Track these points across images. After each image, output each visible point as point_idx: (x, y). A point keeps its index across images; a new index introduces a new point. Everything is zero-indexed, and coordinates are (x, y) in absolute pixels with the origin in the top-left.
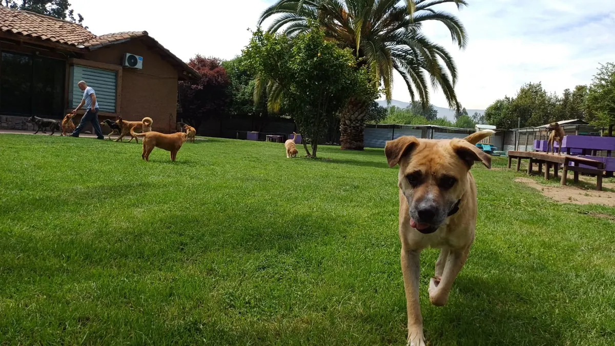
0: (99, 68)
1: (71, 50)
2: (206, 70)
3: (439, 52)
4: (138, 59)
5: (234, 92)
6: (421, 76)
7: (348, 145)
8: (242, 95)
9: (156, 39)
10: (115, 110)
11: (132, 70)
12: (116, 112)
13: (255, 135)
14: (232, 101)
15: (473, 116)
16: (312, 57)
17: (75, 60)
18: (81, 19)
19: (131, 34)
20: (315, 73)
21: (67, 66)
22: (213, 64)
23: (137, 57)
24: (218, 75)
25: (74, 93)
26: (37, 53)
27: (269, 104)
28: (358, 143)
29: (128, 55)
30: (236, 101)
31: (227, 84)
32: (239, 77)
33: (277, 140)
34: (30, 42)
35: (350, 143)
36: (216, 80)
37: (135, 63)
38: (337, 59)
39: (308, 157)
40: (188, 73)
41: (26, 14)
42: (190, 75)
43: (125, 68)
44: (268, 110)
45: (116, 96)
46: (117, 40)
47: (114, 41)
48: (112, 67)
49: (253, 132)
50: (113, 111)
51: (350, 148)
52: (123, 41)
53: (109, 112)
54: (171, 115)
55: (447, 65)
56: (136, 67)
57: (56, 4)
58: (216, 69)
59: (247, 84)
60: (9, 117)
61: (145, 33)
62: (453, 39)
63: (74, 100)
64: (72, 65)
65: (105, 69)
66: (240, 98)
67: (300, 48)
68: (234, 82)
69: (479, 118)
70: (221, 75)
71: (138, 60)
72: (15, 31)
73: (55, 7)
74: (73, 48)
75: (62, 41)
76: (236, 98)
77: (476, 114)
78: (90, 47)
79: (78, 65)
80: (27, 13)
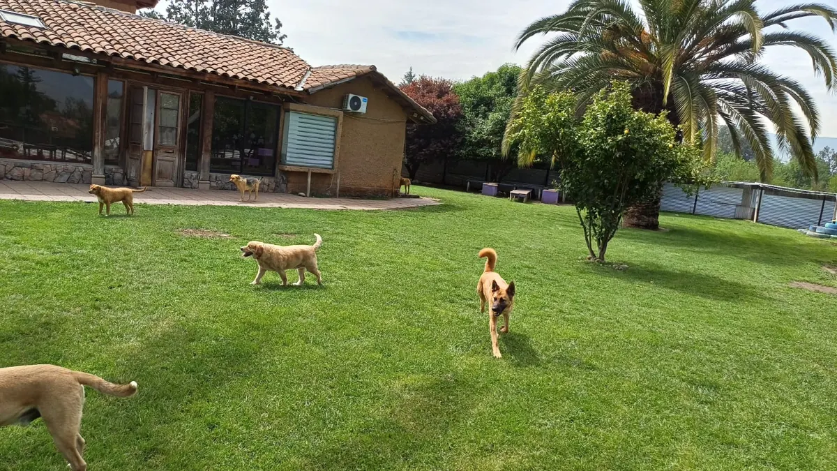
0: (317, 114)
1: (289, 94)
2: (432, 99)
3: (790, 89)
4: (361, 100)
5: (467, 129)
6: (762, 131)
7: (634, 221)
8: (479, 133)
9: (385, 75)
10: (333, 165)
11: (354, 115)
12: (333, 168)
13: (494, 188)
14: (464, 140)
15: (821, 152)
16: (616, 134)
17: (292, 106)
18: (279, 25)
19: (356, 70)
20: (618, 156)
21: (282, 113)
22: (442, 90)
23: (361, 98)
24: (448, 106)
25: (289, 145)
26: (252, 98)
27: (520, 155)
28: (651, 219)
29: (351, 96)
30: (471, 142)
31: (460, 116)
32: (475, 107)
33: (525, 200)
34: (246, 86)
35: (639, 218)
36: (446, 112)
37: (359, 106)
38: (650, 134)
39: (591, 260)
40: (420, 115)
41: (232, 40)
42: (422, 118)
43: (346, 113)
44: (519, 164)
45: (334, 148)
46: (340, 79)
47: (337, 81)
48: (333, 112)
49: (490, 184)
50: (330, 167)
51: (637, 226)
52: (348, 80)
53: (326, 168)
54: (395, 170)
55: (803, 109)
56: (358, 111)
57: (251, 6)
58: (446, 97)
59: (485, 117)
60: (219, 175)
61: (373, 68)
62: (816, 68)
63: (288, 154)
64: (288, 111)
65: (325, 116)
66: (475, 138)
67: (596, 118)
68: (469, 114)
69: (831, 155)
70: (451, 105)
71: (362, 102)
72: (231, 74)
73: (249, 10)
74: (291, 91)
75: (279, 83)
76: (471, 137)
77: (827, 149)
78: (310, 90)
79: (295, 111)
80: (234, 38)
